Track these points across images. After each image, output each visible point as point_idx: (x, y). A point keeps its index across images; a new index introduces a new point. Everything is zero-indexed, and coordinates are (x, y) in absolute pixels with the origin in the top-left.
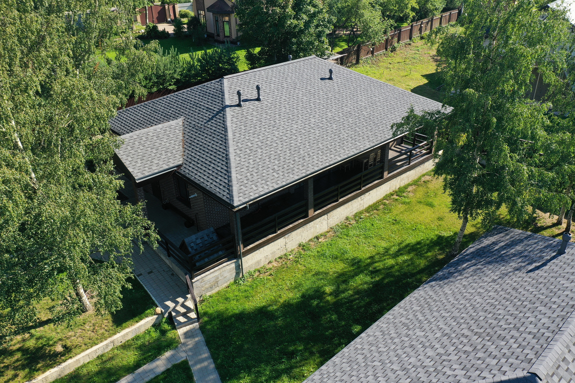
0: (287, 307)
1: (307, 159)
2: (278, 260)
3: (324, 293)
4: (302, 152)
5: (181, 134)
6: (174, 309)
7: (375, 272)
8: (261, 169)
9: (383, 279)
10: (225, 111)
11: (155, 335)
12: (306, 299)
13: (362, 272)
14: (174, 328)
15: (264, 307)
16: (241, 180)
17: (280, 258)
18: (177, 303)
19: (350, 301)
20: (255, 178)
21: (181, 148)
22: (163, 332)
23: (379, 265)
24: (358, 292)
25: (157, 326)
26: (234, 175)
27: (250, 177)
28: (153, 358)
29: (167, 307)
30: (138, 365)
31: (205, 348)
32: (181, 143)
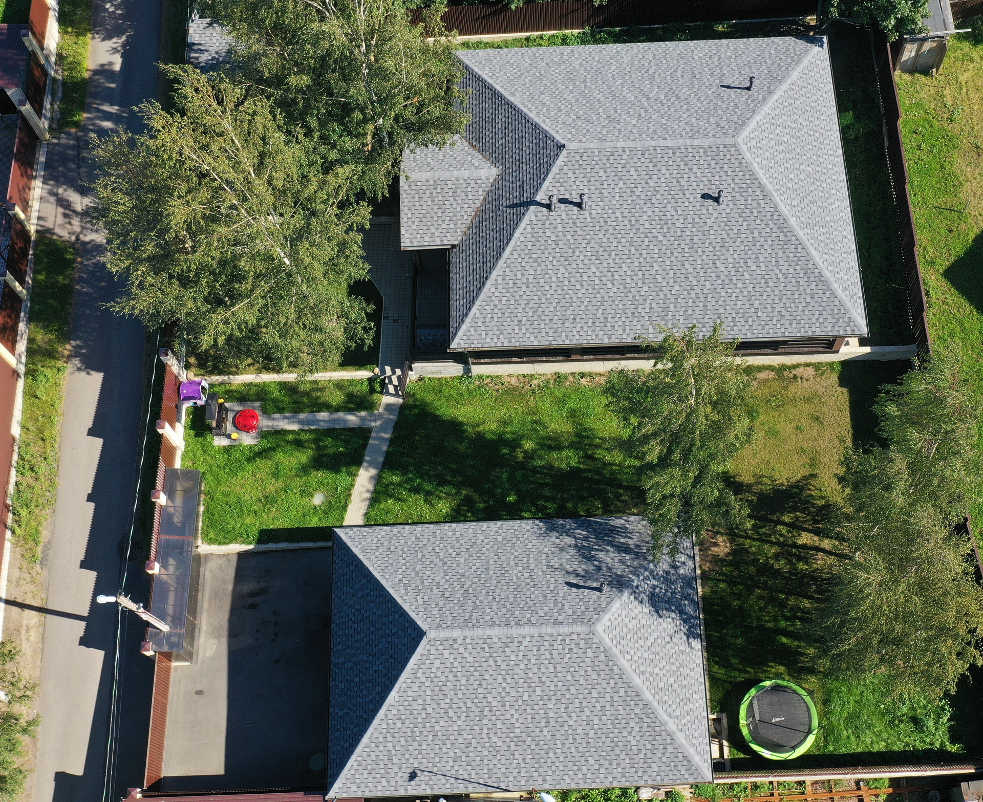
0: (480, 436)
1: (567, 325)
2: (521, 378)
3: (520, 446)
4: (569, 312)
5: (481, 198)
6: (390, 377)
7: (591, 458)
8: (506, 315)
9: (588, 471)
10: (528, 209)
11: (365, 387)
12: (501, 440)
13: (577, 449)
14: (381, 393)
15: (462, 424)
16: (477, 320)
17: (524, 376)
18: (394, 373)
19: (535, 470)
20: (493, 323)
21: (469, 221)
22: (372, 391)
23: (600, 453)
24: (550, 467)
25: (370, 380)
26: (474, 310)
27: (488, 320)
28: (350, 411)
29: (383, 371)
30: (337, 409)
31: (391, 429)
32: (473, 213)
